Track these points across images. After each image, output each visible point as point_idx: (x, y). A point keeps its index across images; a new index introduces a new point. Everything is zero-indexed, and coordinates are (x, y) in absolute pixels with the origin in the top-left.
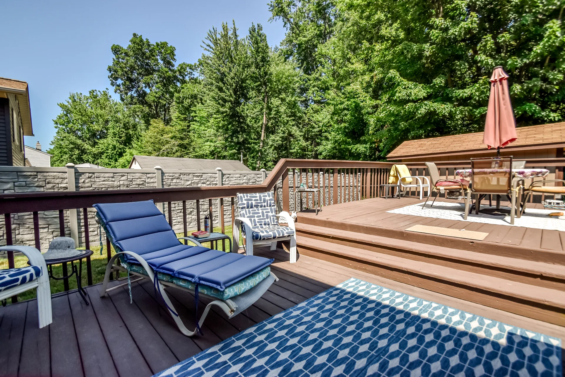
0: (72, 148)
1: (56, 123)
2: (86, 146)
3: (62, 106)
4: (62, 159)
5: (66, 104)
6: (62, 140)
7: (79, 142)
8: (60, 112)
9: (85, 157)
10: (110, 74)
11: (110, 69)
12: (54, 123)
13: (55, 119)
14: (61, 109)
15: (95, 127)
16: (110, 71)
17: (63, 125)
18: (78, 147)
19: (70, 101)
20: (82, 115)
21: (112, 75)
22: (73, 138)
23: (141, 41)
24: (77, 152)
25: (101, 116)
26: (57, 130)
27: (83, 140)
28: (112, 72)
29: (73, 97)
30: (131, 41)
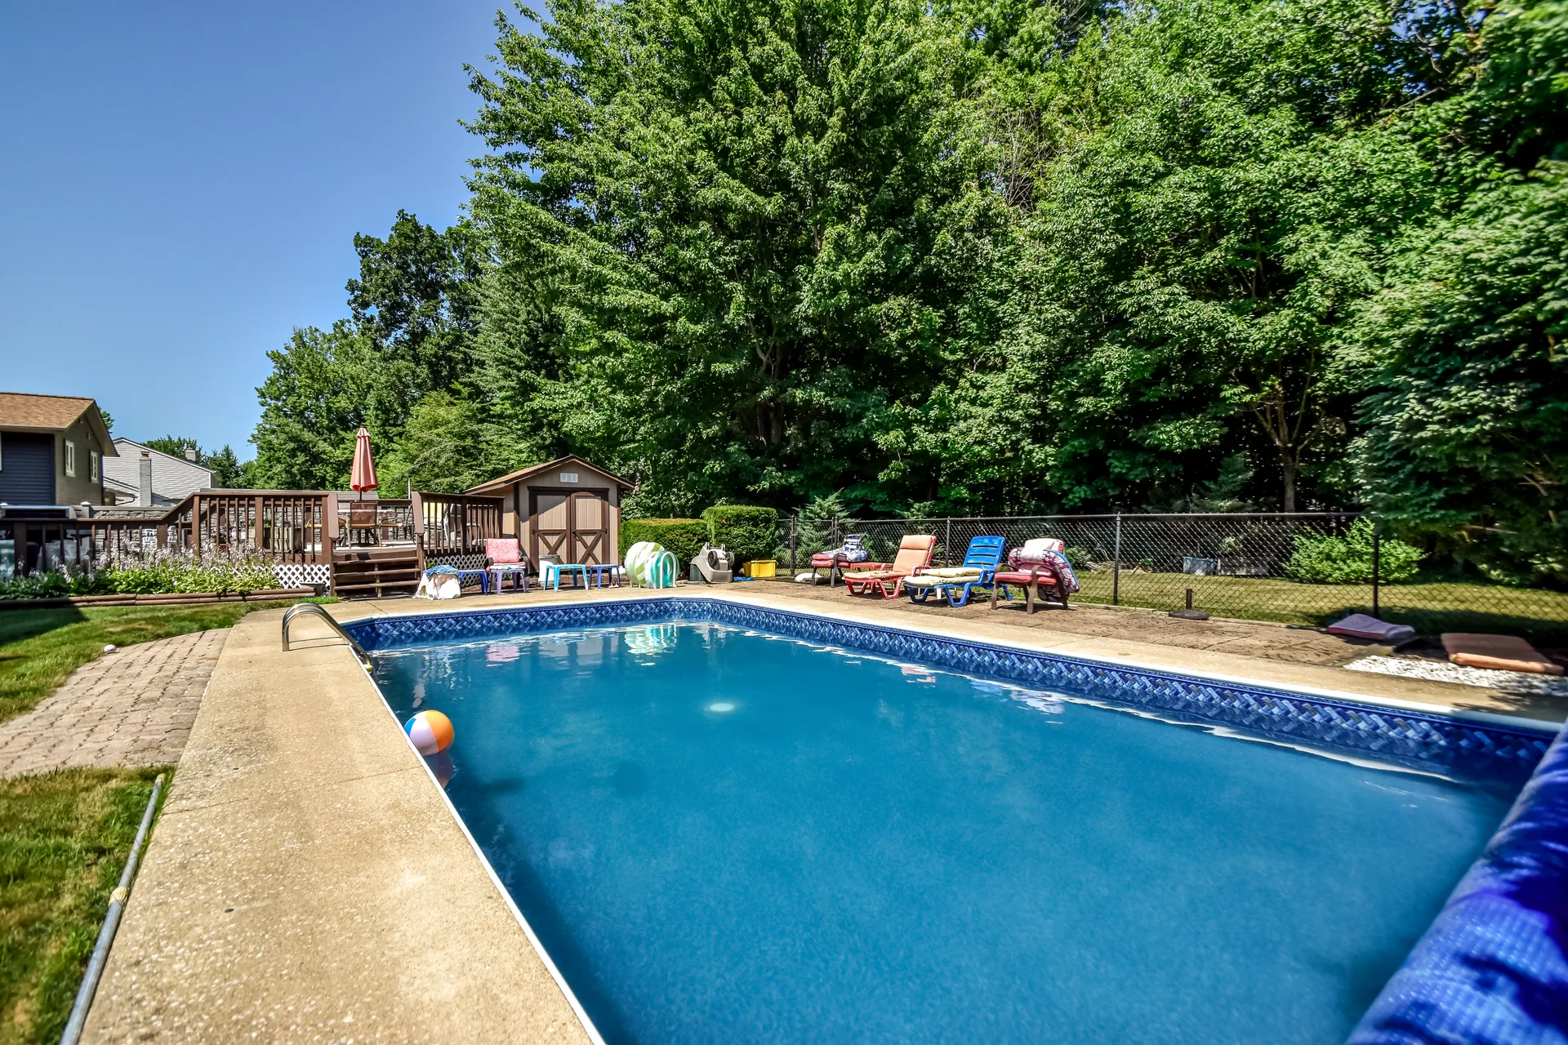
0: (294, 450)
1: (263, 395)
2: (323, 446)
3: (275, 357)
4: (269, 473)
5: (284, 352)
6: (273, 432)
7: (307, 435)
8: (270, 369)
9: (318, 470)
10: (352, 298)
11: (352, 286)
12: (257, 394)
13: (262, 386)
14: (274, 364)
15: (342, 402)
16: (353, 291)
17: (277, 399)
18: (303, 447)
19: (293, 346)
20: (312, 378)
21: (356, 297)
22: (295, 427)
23: (417, 228)
24: (301, 458)
25: (352, 378)
26: (264, 409)
27: (318, 432)
28: (356, 293)
29: (299, 337)
30: (395, 229)
